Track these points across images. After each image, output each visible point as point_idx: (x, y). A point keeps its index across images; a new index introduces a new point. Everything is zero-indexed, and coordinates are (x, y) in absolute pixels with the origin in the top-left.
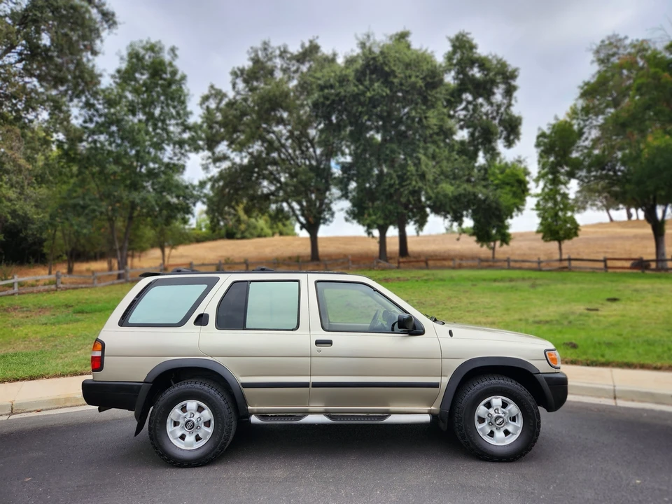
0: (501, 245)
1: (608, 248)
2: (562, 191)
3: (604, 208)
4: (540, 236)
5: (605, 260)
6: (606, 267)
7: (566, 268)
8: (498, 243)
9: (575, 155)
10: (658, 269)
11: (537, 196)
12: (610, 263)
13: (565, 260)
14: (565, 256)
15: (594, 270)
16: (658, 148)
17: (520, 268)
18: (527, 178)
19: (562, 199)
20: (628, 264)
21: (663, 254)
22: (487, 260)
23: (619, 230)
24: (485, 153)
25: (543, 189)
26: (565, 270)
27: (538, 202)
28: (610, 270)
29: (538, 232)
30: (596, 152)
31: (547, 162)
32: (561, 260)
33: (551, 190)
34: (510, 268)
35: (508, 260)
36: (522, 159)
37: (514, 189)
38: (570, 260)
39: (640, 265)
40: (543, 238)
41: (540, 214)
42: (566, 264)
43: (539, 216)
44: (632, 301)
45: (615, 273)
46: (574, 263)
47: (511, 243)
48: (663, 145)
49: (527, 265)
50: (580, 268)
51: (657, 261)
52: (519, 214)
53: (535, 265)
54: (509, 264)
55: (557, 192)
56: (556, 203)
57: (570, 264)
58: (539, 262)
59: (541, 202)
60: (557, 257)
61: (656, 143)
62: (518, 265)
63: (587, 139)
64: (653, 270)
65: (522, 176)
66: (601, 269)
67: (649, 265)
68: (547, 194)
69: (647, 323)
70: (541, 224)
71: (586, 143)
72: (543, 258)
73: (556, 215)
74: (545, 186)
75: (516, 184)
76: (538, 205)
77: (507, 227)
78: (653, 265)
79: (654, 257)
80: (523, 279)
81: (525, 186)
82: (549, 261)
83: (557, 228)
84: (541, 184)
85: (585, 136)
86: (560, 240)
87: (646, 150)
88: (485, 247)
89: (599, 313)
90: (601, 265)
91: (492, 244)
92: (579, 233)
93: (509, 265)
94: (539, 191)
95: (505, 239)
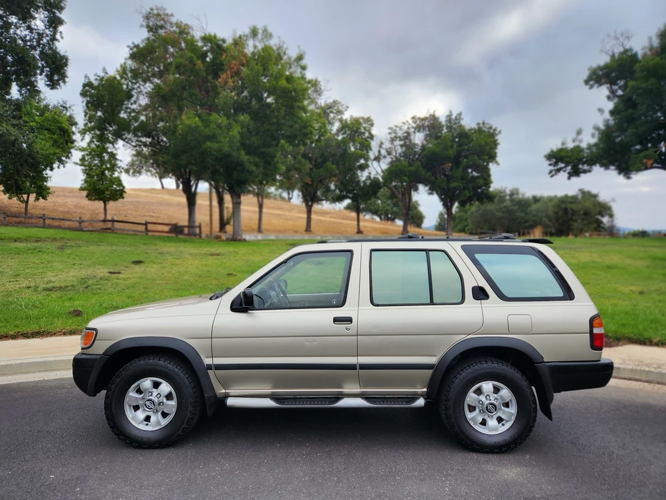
0: (37, 199)
1: (154, 212)
2: (109, 150)
3: (157, 175)
4: (85, 193)
5: (146, 224)
6: (147, 230)
7: (109, 229)
8: (32, 197)
9: (123, 115)
10: (189, 234)
11: (82, 150)
12: (150, 227)
13: (109, 221)
14: (109, 217)
15: (135, 233)
16: (189, 127)
17: (59, 227)
18: (74, 129)
19: (109, 158)
20: (167, 228)
21: (194, 222)
22: (15, 215)
23: (167, 197)
24: (21, 87)
25: (89, 144)
26: (109, 231)
27: (83, 156)
28: (150, 234)
29: (82, 189)
30: (143, 118)
31: (94, 115)
32: (104, 221)
33: (98, 146)
34: (44, 226)
35: (43, 217)
36: (68, 106)
37: (55, 137)
38: (113, 221)
39: (176, 230)
40: (87, 196)
41: (86, 170)
42: (109, 225)
43: (85, 172)
44: (154, 263)
45: (154, 236)
46: (117, 225)
47: (50, 198)
48: (193, 125)
49: (67, 224)
50: (123, 230)
51: (189, 227)
52: (61, 166)
53: (76, 225)
54: (43, 221)
55: (105, 150)
56: (102, 161)
57: (113, 225)
58: (81, 222)
59: (87, 158)
60: (102, 217)
61: (188, 122)
62: (57, 223)
63: (135, 102)
64: (185, 235)
65: (65, 125)
66: (142, 232)
67: (183, 230)
68: (93, 150)
69: (159, 284)
70: (86, 181)
71: (134, 107)
72: (85, 218)
73: (103, 173)
74: (91, 141)
75: (58, 132)
76: (83, 159)
77: (45, 179)
78: (186, 230)
79: (186, 223)
80: (54, 239)
81: (69, 136)
82: (91, 221)
83: (102, 187)
84: (88, 137)
85: (133, 99)
86: (105, 201)
87: (180, 126)
88: (15, 199)
89: (120, 276)
90: (142, 228)
91: (25, 196)
92: (125, 195)
93: (44, 223)
94: (84, 144)
95: (43, 192)
